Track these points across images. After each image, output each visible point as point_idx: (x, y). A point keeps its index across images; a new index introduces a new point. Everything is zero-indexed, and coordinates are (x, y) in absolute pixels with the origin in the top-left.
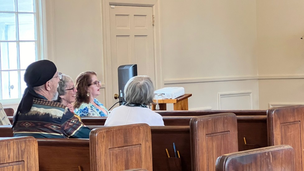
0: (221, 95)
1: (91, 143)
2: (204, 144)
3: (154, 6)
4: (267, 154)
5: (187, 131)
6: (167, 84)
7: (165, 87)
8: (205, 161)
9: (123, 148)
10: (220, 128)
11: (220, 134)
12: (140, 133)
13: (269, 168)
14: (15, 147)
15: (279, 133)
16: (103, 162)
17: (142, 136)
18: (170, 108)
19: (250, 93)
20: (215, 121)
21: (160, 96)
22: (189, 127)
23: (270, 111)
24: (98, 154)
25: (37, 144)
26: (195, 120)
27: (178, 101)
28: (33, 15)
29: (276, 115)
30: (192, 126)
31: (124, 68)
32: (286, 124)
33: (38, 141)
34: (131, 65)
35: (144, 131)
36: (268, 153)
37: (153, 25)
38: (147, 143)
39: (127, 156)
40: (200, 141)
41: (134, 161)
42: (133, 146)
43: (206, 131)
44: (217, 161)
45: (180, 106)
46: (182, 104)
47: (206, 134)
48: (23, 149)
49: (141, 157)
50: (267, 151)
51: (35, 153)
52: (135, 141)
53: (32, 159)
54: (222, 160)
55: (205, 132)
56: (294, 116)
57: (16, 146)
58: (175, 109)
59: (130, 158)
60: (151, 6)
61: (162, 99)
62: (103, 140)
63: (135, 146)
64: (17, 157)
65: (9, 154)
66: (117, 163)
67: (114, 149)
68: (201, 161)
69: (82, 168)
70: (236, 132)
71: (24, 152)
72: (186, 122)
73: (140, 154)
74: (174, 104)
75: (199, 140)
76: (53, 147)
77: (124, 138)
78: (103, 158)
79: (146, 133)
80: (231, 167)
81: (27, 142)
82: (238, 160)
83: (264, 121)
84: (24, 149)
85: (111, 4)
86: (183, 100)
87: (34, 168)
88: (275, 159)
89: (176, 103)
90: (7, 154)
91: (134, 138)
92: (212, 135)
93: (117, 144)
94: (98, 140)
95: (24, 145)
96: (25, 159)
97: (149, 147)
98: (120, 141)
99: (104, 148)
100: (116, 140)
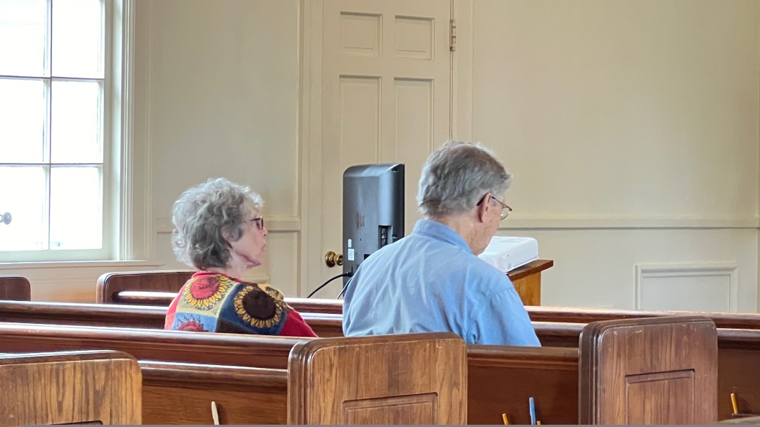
1: (293, 382)
2: (619, 403)
9: (384, 403)
10: (668, 359)
11: (667, 376)
12: (436, 360)
14: (78, 381)
17: (439, 369)
19: (732, 269)
25: (140, 376)
26: (597, 332)
30: (587, 348)
31: (365, 173)
34: (386, 166)
35: (448, 354)
38: (455, 391)
40: (607, 394)
42: (415, 400)
43: (625, 367)
47: (627, 376)
48: (99, 386)
51: (134, 400)
52: (419, 382)
53: (125, 419)
55: (622, 369)
57: (81, 379)
62: (327, 375)
63: (420, 397)
64: (83, 410)
65: (60, 399)
67: (360, 403)
70: (714, 376)
71: (104, 395)
73: (432, 420)
75: (604, 391)
77: (390, 372)
79: (452, 360)
81: (113, 367)
84: (104, 388)
86: (526, 277)
90: (55, 397)
91: (419, 374)
92: (643, 378)
93: (368, 390)
94: (313, 375)
95: (103, 375)
96: (105, 418)
97: (461, 403)
98: (378, 380)
99: (330, 399)
100: (366, 377)
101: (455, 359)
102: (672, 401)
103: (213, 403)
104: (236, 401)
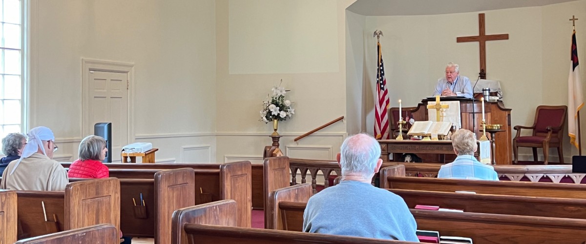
0: (184, 148)
1: (66, 195)
2: (166, 194)
3: (129, 73)
4: (214, 208)
5: (152, 184)
6: (138, 139)
7: (136, 142)
8: (167, 209)
9: (94, 199)
10: (180, 181)
11: (180, 185)
12: (110, 186)
13: (217, 219)
15: (229, 184)
16: (77, 212)
17: (112, 188)
18: (139, 161)
19: (209, 147)
20: (176, 174)
21: (131, 151)
22: (153, 180)
23: (224, 166)
24: (72, 205)
25: (17, 197)
26: (159, 174)
27: (146, 155)
28: (18, 76)
29: (227, 169)
30: (156, 179)
31: (100, 125)
32: (235, 177)
33: (17, 193)
34: (106, 123)
35: (114, 184)
36: (216, 206)
37: (127, 89)
38: (116, 194)
39: (98, 206)
40: (162, 192)
41: (104, 210)
42: (104, 197)
44: (173, 214)
45: (148, 159)
46: (150, 157)
47: (168, 186)
48: (3, 201)
49: (110, 207)
50: (215, 205)
51: (15, 204)
52: (105, 193)
53: (12, 210)
54: (177, 214)
55: (167, 184)
56: (242, 170)
58: (143, 162)
59: (100, 208)
60: (127, 72)
61: (132, 153)
62: (77, 193)
63: (106, 197)
66: (89, 212)
67: (87, 200)
68: (163, 209)
69: (56, 216)
70: (194, 185)
71: (4, 204)
72: (151, 174)
73: (109, 203)
74: (143, 157)
76: (31, 199)
77: (96, 190)
78: (76, 208)
79: (115, 186)
80: (184, 220)
81: (8, 195)
82: (190, 214)
83: (218, 174)
84: (5, 201)
85: (90, 70)
86: (150, 154)
87: (13, 218)
88: (221, 212)
89: (144, 156)
91: (105, 190)
92: (173, 187)
93: (89, 196)
94: (72, 193)
95: (4, 198)
96: (5, 210)
97: (118, 198)
98: (93, 192)
99: (77, 199)
100: (89, 192)
101: (116, 185)
102: (182, 193)
103: (43, 202)
104: (49, 201)
